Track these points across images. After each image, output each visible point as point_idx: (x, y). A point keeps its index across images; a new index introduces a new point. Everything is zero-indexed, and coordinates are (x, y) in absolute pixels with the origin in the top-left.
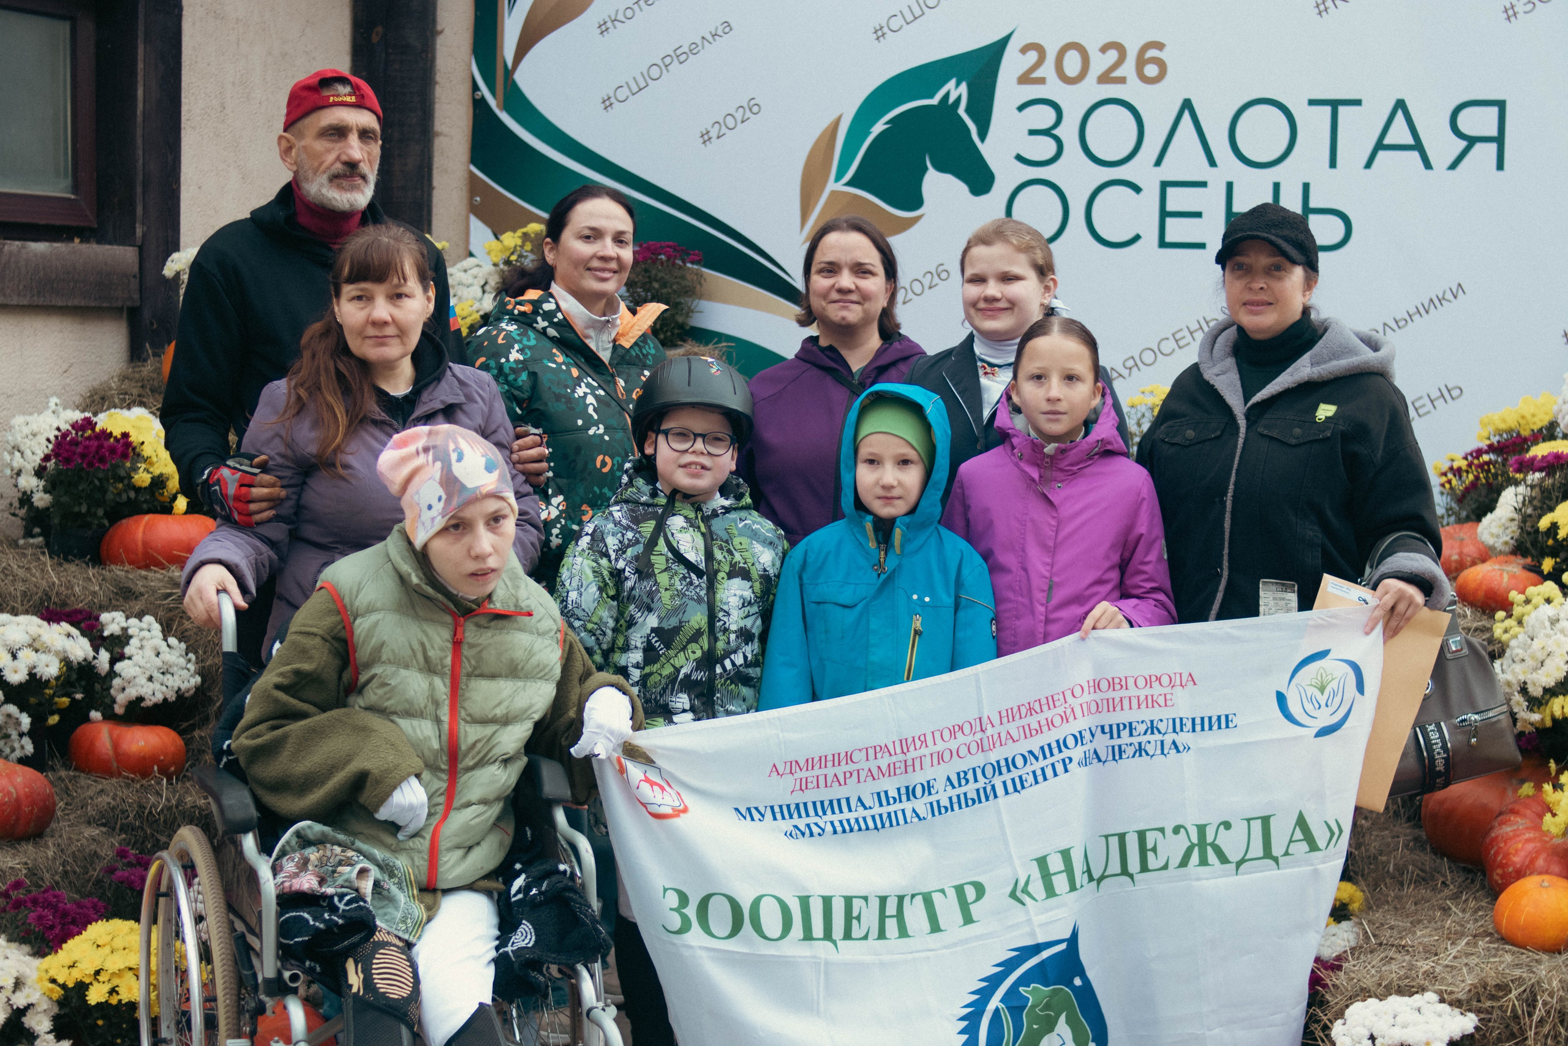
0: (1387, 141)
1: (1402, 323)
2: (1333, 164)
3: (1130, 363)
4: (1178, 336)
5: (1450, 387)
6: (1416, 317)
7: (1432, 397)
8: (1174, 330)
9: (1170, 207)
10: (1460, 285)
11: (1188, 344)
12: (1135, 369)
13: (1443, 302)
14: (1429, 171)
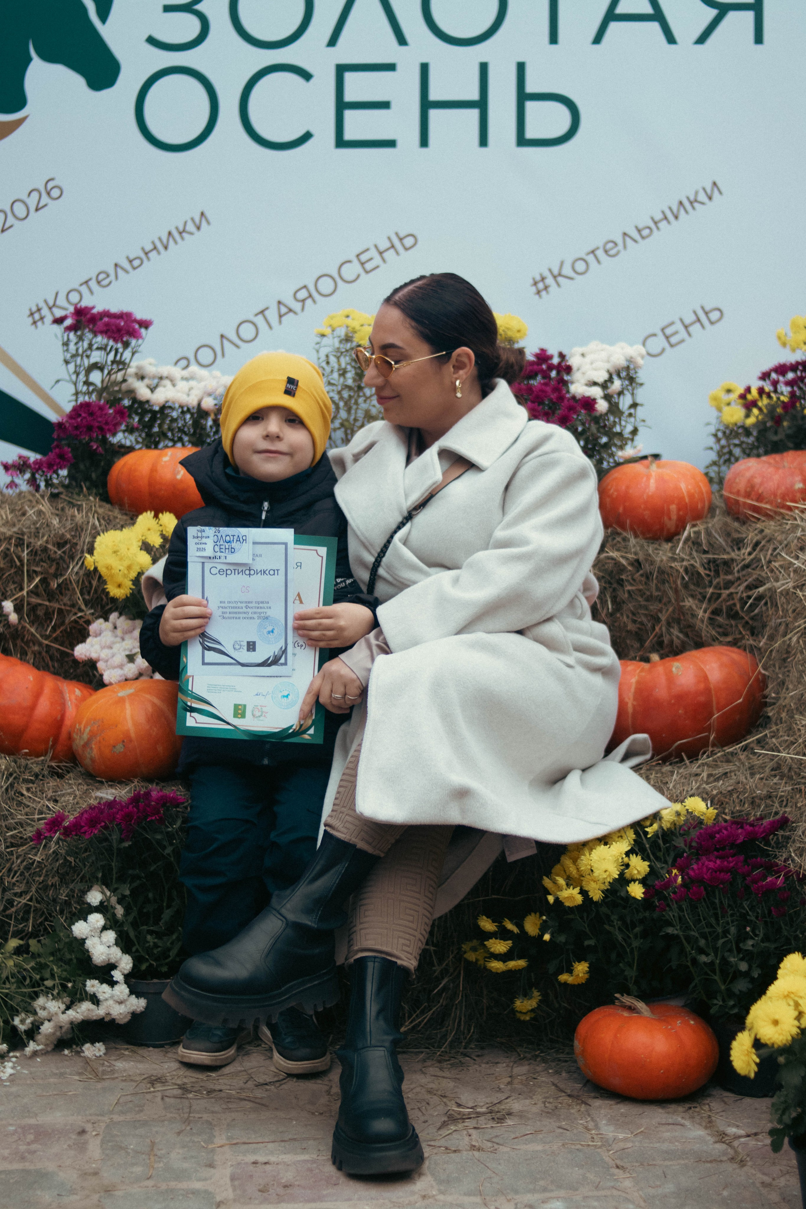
0: (620, 9)
1: (646, 232)
2: (554, 39)
3: (303, 294)
4: (363, 258)
5: (707, 308)
6: (663, 225)
7: (687, 321)
8: (358, 253)
9: (349, 97)
10: (715, 184)
11: (377, 267)
12: (309, 302)
13: (696, 205)
14: (673, 46)
